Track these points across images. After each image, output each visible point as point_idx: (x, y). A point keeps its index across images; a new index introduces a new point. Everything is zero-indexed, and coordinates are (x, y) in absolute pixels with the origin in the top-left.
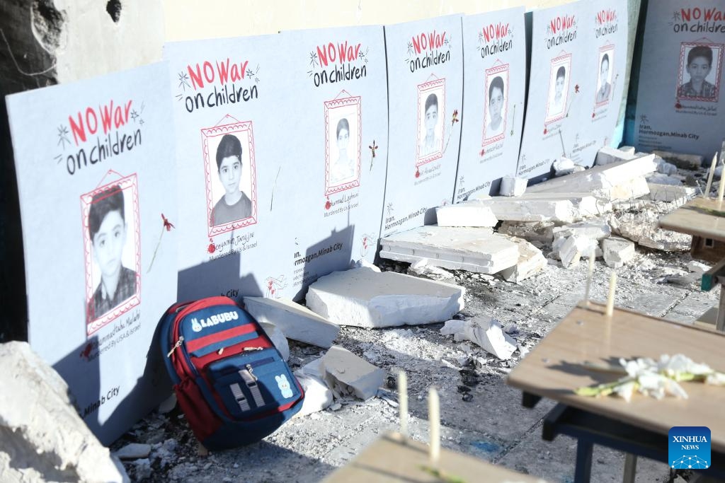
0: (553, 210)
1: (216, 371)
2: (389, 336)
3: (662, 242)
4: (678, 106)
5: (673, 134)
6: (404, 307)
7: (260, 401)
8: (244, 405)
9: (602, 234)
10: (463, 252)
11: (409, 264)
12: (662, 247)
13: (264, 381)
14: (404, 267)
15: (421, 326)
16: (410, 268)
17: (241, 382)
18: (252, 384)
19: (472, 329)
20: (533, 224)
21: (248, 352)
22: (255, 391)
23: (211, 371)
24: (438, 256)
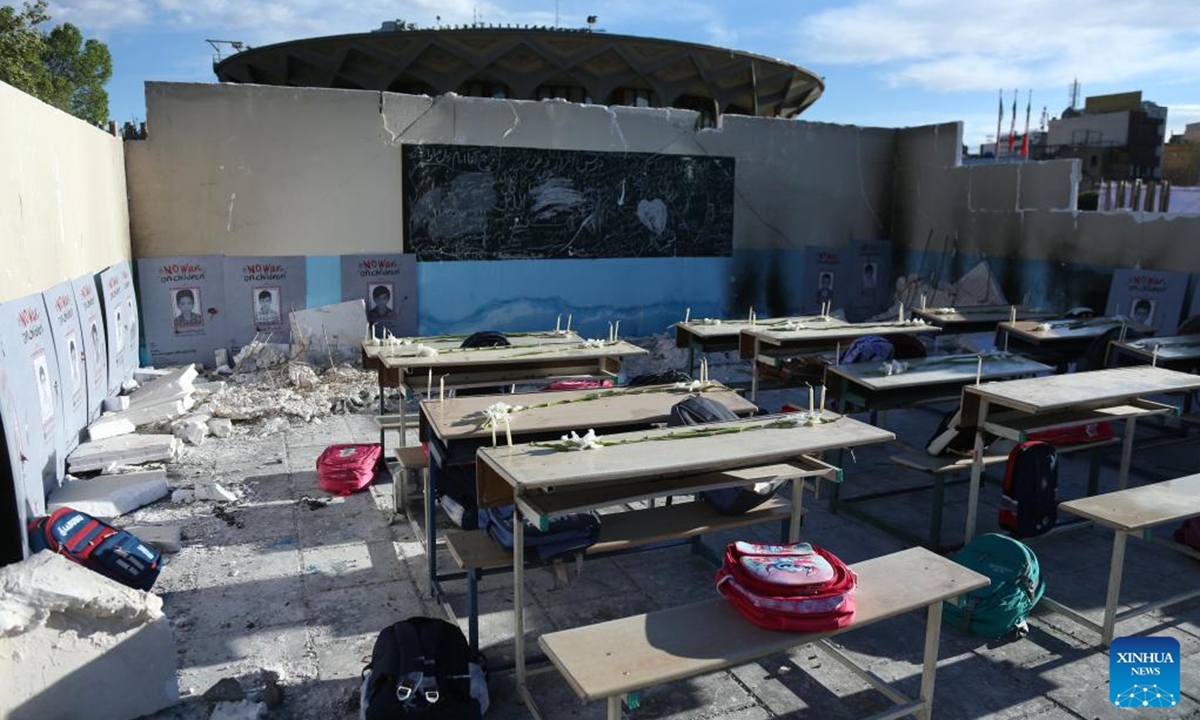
0: (175, 408)
1: (101, 555)
2: (140, 516)
3: (246, 413)
4: (177, 332)
5: (178, 352)
6: (137, 494)
7: (141, 567)
8: (135, 572)
9: (207, 417)
10: (146, 448)
11: (101, 470)
12: (248, 417)
13: (133, 552)
14: (97, 473)
15: (154, 503)
16: (104, 471)
17: (121, 557)
18: (128, 557)
19: (203, 490)
20: (153, 425)
21: (108, 538)
22: (131, 559)
23: (97, 557)
24: (124, 457)
